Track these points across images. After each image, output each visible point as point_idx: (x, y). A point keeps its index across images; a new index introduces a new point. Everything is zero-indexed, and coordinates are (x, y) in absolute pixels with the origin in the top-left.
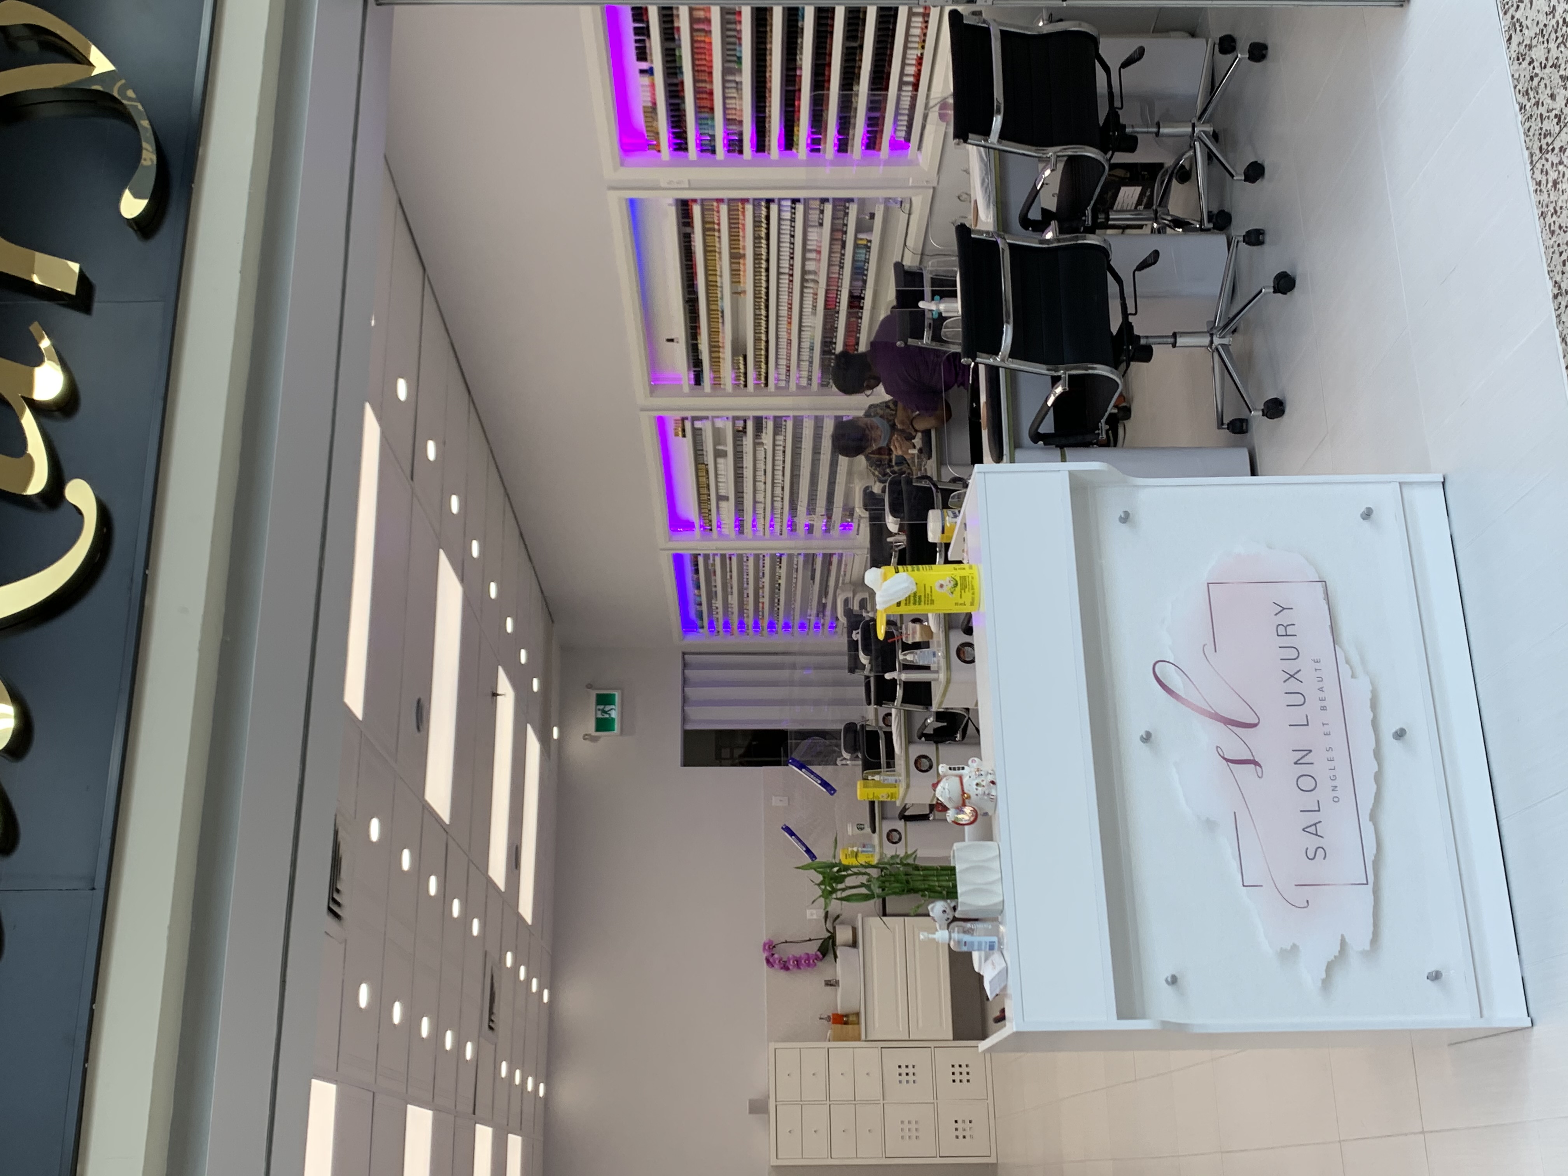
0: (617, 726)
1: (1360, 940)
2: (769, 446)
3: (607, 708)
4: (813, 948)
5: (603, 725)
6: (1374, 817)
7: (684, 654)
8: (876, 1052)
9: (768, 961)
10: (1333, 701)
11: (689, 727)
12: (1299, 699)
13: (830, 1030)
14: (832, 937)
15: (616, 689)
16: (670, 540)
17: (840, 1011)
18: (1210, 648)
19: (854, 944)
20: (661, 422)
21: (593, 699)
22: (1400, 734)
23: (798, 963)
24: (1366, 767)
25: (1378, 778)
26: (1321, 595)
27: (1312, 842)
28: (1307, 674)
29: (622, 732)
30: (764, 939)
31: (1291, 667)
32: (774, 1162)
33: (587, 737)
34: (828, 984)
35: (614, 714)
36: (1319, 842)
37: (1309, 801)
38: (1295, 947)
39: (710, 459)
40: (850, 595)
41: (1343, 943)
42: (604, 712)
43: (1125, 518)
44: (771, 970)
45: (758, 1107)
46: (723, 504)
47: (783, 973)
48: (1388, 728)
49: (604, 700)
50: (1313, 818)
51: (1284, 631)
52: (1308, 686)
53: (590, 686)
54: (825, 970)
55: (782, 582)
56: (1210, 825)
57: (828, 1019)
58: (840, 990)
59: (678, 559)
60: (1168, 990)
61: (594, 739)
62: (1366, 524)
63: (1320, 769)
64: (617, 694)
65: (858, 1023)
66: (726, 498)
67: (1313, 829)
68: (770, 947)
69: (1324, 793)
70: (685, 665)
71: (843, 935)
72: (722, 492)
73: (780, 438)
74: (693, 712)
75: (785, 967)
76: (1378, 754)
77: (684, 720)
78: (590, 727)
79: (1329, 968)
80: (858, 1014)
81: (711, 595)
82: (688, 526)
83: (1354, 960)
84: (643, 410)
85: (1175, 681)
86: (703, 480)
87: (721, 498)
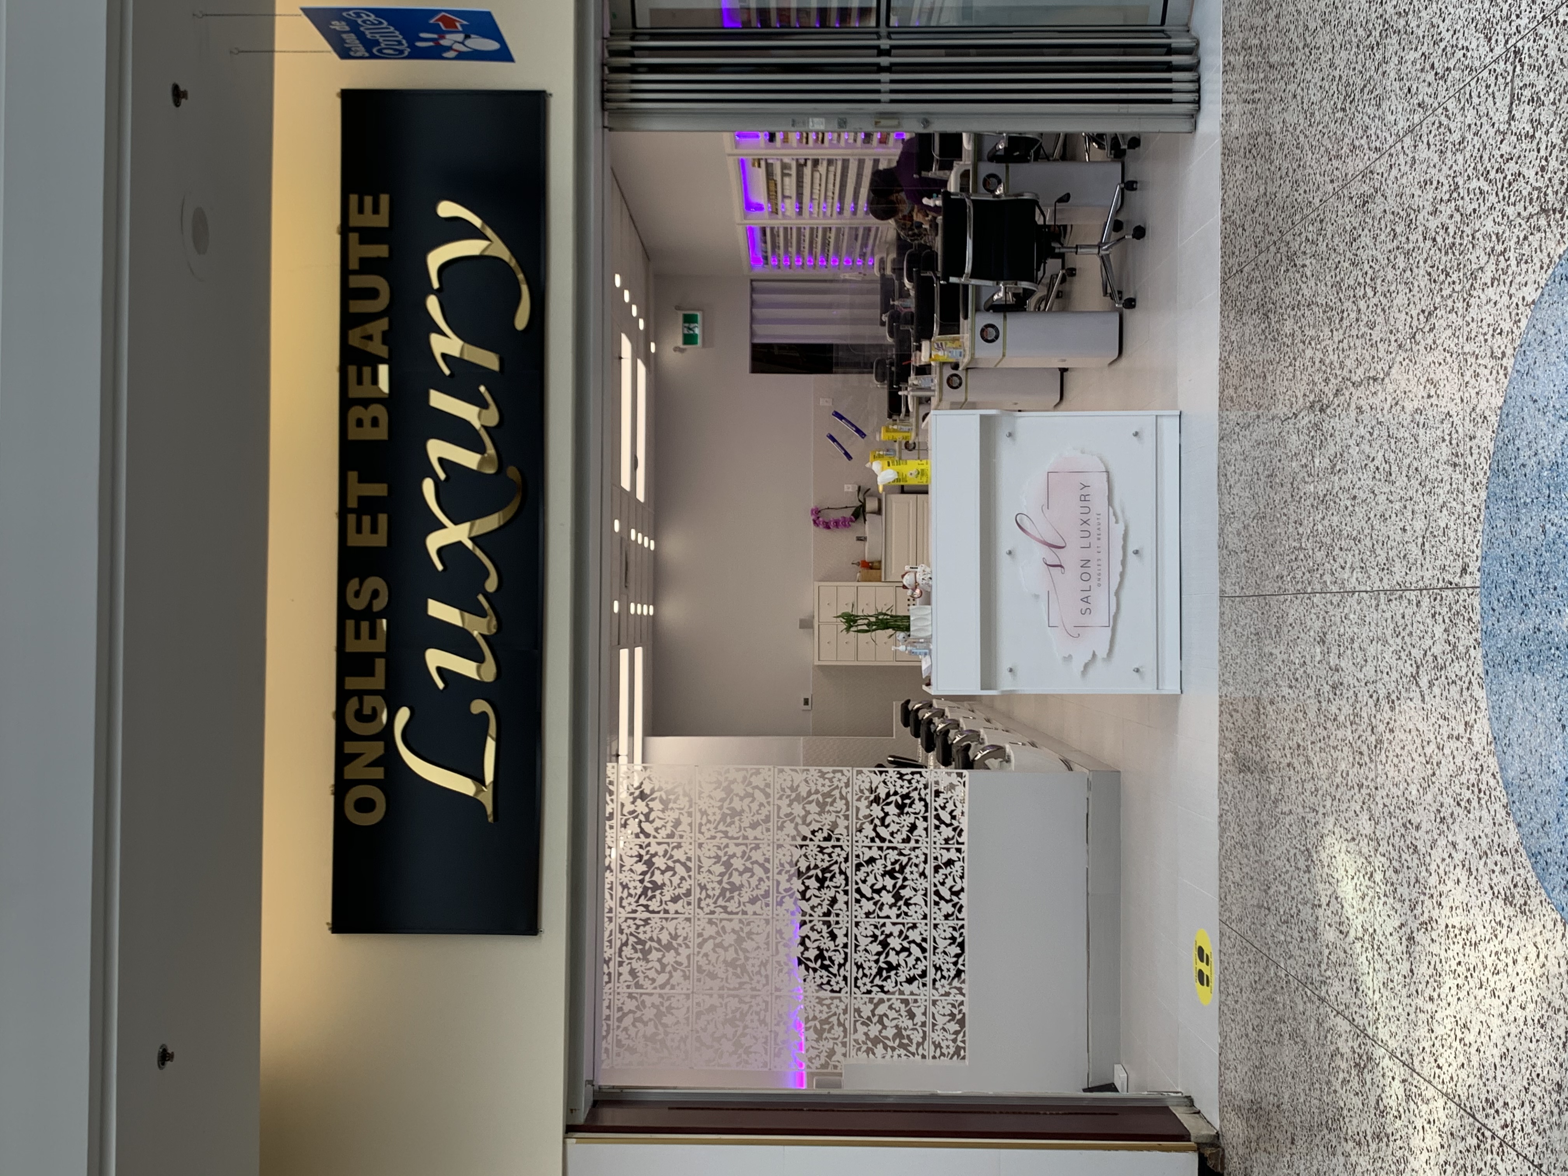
0: (699, 340)
1: (1102, 653)
2: (824, 172)
3: (692, 326)
4: (848, 513)
5: (689, 339)
6: (1117, 594)
7: (752, 281)
8: (892, 589)
9: (815, 522)
10: (1104, 537)
11: (756, 341)
12: (1087, 534)
13: (859, 573)
14: (863, 506)
15: (698, 310)
16: (745, 218)
17: (867, 558)
18: (1045, 508)
19: (879, 512)
20: (742, 163)
21: (681, 319)
22: (1136, 552)
23: (837, 524)
24: (1117, 568)
25: (1122, 575)
26: (1105, 479)
27: (1084, 606)
28: (1093, 522)
29: (704, 344)
30: (812, 506)
31: (1085, 517)
32: (817, 663)
33: (677, 349)
34: (859, 539)
35: (697, 331)
36: (1088, 606)
37: (1086, 586)
38: (1070, 656)
39: (778, 178)
40: (885, 255)
41: (1094, 655)
42: (690, 329)
43: (1010, 435)
44: (817, 529)
45: (806, 624)
46: (787, 201)
47: (826, 531)
48: (1131, 549)
49: (689, 319)
50: (1086, 594)
51: (1084, 498)
52: (1093, 529)
53: (678, 308)
54: (858, 528)
55: (832, 241)
56: (1037, 597)
57: (858, 564)
58: (867, 544)
59: (751, 230)
60: (1008, 673)
61: (682, 351)
62: (1135, 438)
63: (1093, 569)
64: (699, 315)
65: (880, 569)
66: (790, 197)
67: (1085, 600)
68: (817, 512)
69: (1093, 582)
70: (753, 290)
71: (871, 505)
72: (787, 193)
73: (832, 168)
74: (759, 329)
75: (827, 527)
76: (1124, 563)
77: (752, 334)
78: (679, 342)
79: (1086, 666)
80: (880, 562)
81: (775, 246)
82: (760, 208)
83: (1099, 663)
84: (729, 155)
85: (1026, 524)
86: (772, 188)
87: (784, 197)
